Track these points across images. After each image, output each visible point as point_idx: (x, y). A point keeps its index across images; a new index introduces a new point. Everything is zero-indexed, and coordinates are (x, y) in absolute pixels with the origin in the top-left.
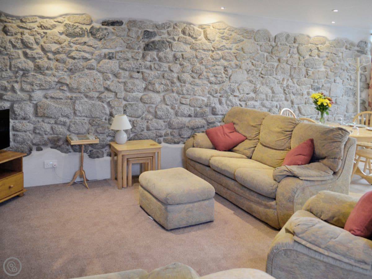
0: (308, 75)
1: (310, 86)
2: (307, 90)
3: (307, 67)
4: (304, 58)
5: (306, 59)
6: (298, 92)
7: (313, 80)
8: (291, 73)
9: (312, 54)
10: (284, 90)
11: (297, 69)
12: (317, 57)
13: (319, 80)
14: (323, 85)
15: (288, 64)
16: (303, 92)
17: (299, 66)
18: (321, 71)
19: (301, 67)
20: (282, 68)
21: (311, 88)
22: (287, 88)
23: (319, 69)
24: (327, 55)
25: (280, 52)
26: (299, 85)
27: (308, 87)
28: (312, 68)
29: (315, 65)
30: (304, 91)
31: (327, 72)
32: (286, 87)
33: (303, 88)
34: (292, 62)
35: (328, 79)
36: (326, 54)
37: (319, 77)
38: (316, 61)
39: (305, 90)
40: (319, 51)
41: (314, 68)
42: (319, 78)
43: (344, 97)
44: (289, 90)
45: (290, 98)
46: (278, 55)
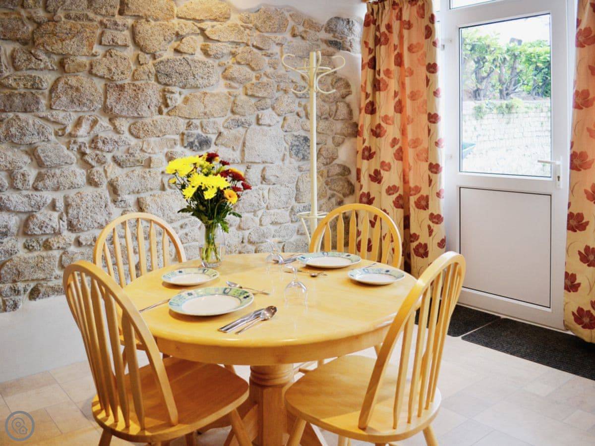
0: (167, 106)
1: (177, 137)
2: (166, 150)
3: (166, 84)
4: (154, 57)
5: (161, 62)
6: (134, 156)
7: (187, 121)
8: (105, 102)
9: (184, 48)
10: (83, 154)
11: (129, 91)
12: (199, 56)
13: (205, 121)
14: (220, 134)
15: (96, 75)
16: (151, 155)
17: (137, 80)
18: (213, 95)
19: (143, 82)
20: (71, 87)
21: (179, 142)
22: (93, 145)
23: (205, 90)
24: (233, 50)
25: (62, 40)
26: (138, 137)
27: (170, 140)
28: (184, 87)
29: (191, 78)
30: (155, 153)
31: (232, 99)
32: (87, 145)
33: (149, 144)
34: (110, 70)
35: (237, 117)
36: (230, 48)
37: (207, 110)
38: (196, 67)
39: (157, 150)
40: (207, 38)
41: (188, 86)
42: (205, 114)
43: (287, 161)
44: (98, 152)
45: (107, 177)
46: (58, 47)
